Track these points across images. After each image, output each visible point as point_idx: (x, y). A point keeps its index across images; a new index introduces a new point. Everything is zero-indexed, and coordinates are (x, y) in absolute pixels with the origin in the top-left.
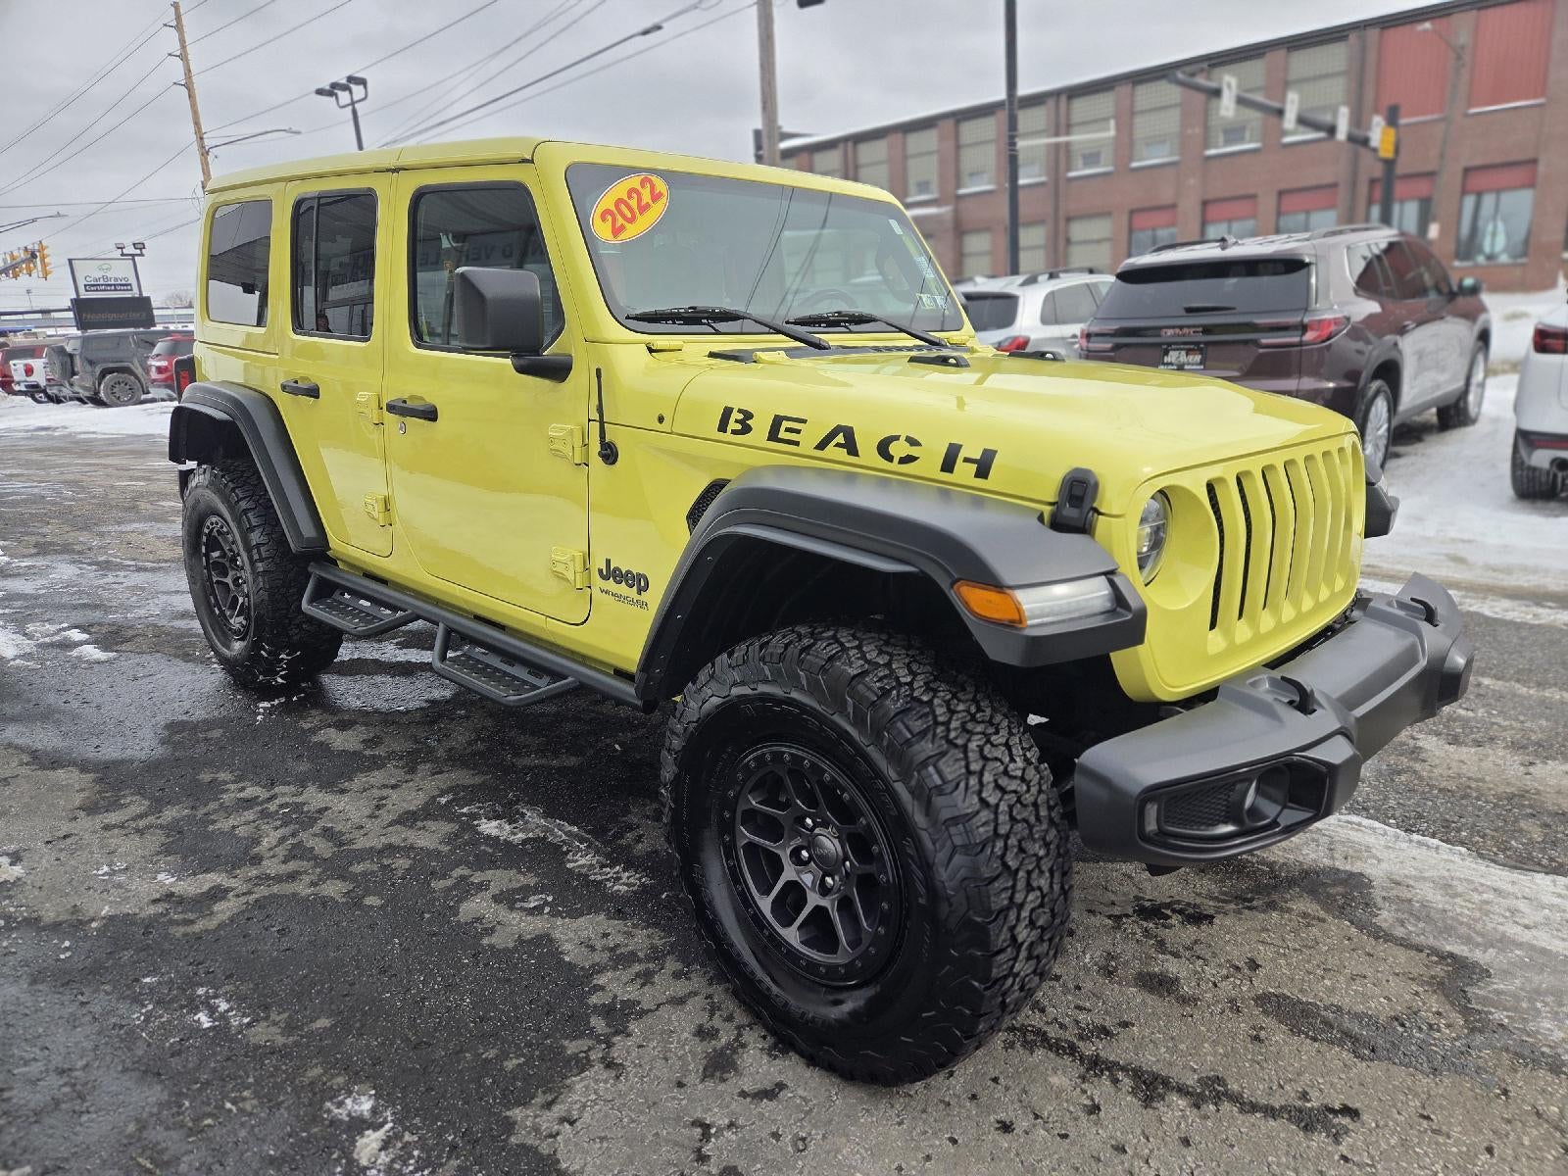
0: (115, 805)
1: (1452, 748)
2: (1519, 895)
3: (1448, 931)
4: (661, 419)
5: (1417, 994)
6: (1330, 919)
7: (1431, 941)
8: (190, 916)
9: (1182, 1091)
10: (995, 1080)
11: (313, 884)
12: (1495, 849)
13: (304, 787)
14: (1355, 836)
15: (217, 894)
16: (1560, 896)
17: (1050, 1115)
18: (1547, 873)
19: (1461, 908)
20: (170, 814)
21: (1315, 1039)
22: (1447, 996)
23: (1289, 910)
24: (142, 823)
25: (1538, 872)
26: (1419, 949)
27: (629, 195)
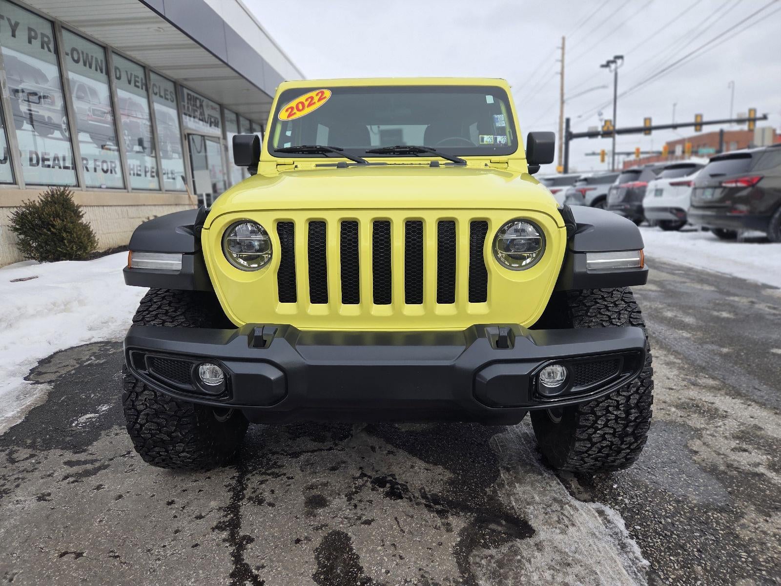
3: (499, 576)
5: (408, 582)
6: (455, 532)
9: (233, 533)
10: (201, 491)
12: (673, 576)
19: (539, 575)
21: (317, 558)
23: (445, 518)
26: (464, 571)
27: (307, 100)
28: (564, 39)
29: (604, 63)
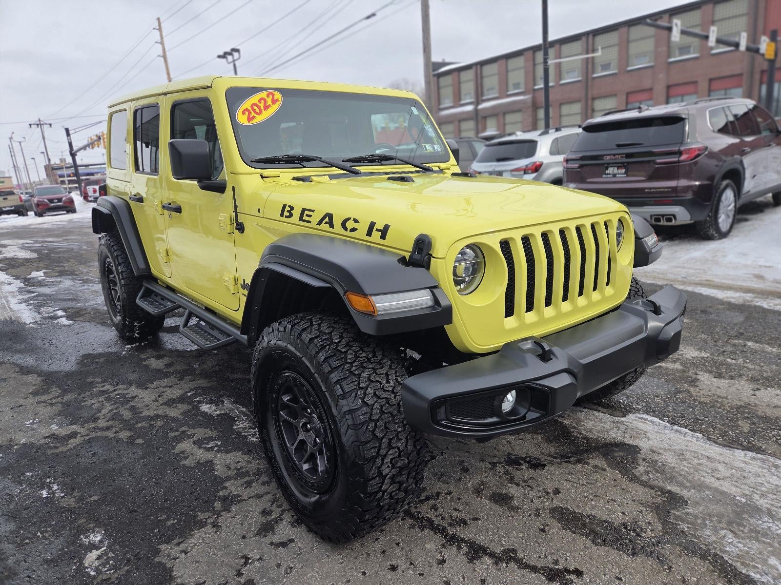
0: (46, 392)
1: (715, 380)
2: (721, 461)
3: (671, 479)
4: (259, 211)
5: (641, 512)
6: (608, 469)
7: (661, 484)
8: (58, 445)
9: (492, 555)
10: (398, 544)
11: (116, 432)
12: (718, 435)
13: (130, 386)
14: (641, 426)
15: (73, 435)
16: (745, 462)
17: (418, 563)
18: (743, 450)
19: (684, 467)
20: (69, 396)
21: (574, 532)
22: (658, 514)
23: (588, 464)
24: (54, 401)
25: (738, 449)
26: (652, 488)
27: (260, 101)
28: (158, 19)
29: (221, 53)
